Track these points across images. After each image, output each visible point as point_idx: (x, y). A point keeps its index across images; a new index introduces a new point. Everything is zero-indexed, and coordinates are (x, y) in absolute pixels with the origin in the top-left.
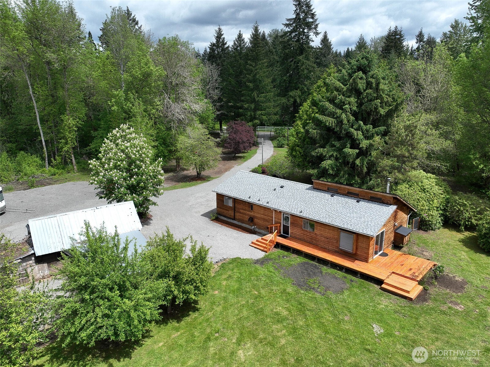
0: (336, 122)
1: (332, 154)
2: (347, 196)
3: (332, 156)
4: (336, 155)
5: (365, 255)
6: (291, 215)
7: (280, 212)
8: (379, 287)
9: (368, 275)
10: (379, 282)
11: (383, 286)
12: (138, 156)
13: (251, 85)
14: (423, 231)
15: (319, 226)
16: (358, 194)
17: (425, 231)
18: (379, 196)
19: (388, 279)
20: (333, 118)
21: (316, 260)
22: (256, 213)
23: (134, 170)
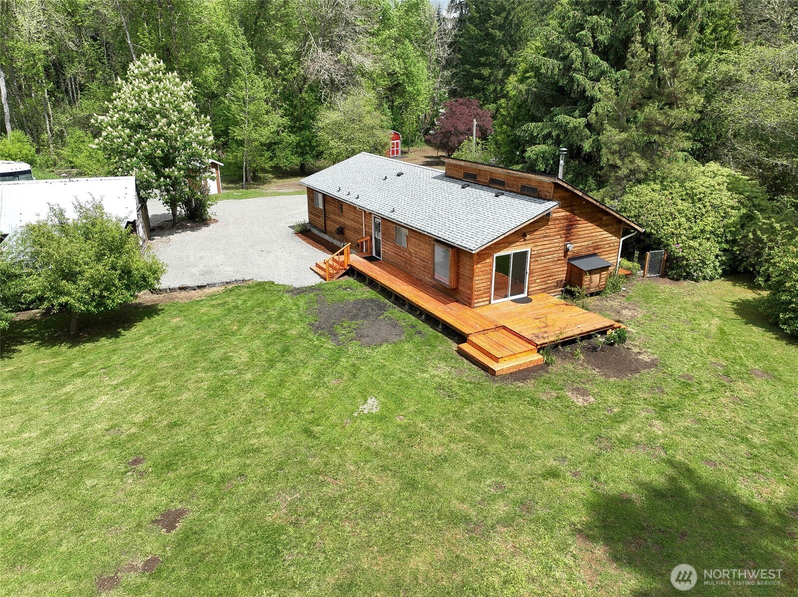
0: (561, 67)
1: (550, 133)
2: (490, 187)
3: (549, 135)
4: (558, 136)
5: (468, 291)
6: (382, 218)
7: (370, 214)
8: (454, 346)
9: (449, 324)
10: (461, 337)
11: (465, 346)
12: (158, 105)
13: (498, 34)
14: (670, 279)
15: (414, 238)
16: (504, 182)
17: (673, 279)
18: (533, 184)
19: (481, 337)
20: (557, 59)
21: (393, 298)
22: (346, 219)
23: (152, 130)
